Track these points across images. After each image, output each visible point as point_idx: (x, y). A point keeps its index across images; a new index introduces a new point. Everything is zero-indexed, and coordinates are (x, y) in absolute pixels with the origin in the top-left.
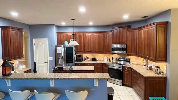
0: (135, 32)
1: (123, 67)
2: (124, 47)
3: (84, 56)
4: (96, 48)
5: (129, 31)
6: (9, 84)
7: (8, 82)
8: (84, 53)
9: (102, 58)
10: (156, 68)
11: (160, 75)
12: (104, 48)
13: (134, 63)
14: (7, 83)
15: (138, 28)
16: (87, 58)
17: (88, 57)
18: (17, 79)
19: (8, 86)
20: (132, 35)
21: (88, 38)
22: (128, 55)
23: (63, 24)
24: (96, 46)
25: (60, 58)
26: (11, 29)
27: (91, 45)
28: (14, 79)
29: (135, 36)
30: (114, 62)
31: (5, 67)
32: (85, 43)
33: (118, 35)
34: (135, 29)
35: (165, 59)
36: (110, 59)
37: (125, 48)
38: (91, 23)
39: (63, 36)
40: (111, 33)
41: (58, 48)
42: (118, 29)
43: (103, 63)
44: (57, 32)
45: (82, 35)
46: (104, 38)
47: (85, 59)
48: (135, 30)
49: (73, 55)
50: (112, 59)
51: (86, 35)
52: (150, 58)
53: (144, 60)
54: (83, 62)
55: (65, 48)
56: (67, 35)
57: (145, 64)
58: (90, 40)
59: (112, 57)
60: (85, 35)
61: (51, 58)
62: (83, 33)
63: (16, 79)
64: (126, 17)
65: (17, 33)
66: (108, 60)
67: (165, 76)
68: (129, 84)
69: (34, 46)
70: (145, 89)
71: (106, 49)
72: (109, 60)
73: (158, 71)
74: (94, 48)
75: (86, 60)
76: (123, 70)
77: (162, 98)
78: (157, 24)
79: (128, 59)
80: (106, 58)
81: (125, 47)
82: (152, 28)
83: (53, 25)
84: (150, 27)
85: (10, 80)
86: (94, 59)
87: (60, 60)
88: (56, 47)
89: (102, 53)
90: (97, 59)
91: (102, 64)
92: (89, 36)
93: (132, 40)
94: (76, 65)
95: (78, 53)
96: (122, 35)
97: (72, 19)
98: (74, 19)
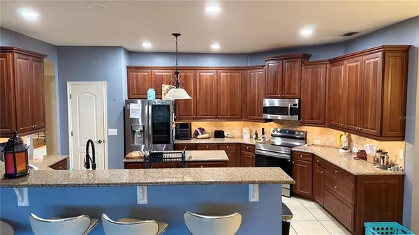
0: (322, 70)
1: (292, 151)
2: (294, 105)
3: (195, 126)
4: (225, 107)
5: (306, 67)
6: (23, 201)
7: (21, 194)
8: (194, 119)
9: (239, 132)
10: (378, 155)
11: (389, 172)
12: (243, 107)
13: (316, 142)
14: (19, 198)
15: (329, 60)
16: (202, 130)
17: (204, 128)
18: (51, 186)
19: (20, 204)
20: (315, 76)
21: (204, 82)
22: (303, 124)
23: (147, 46)
24: (225, 102)
25: (138, 131)
26: (15, 54)
27: (211, 100)
28: (43, 185)
29: (322, 80)
30: (267, 139)
31: (14, 153)
32: (198, 94)
33: (280, 76)
34: (322, 63)
35: (400, 133)
36: (257, 135)
37: (297, 107)
38: (215, 47)
39: (144, 78)
40: (261, 72)
41: (132, 106)
42: (281, 61)
43: (241, 144)
44: (127, 67)
45: (190, 74)
46: (245, 83)
47: (197, 134)
48: (321, 66)
49: (169, 123)
50: (263, 134)
51: (200, 75)
52: (364, 130)
53: (341, 135)
54: (193, 141)
55: (150, 107)
56: (153, 74)
57: (345, 145)
58: (211, 86)
59: (263, 129)
60: (198, 74)
61: (114, 132)
62: (193, 71)
63: (46, 185)
64: (307, 34)
65: (31, 66)
66: (251, 137)
67: (400, 173)
68: (308, 193)
69: (69, 101)
70: (355, 205)
71: (248, 109)
72: (254, 137)
73: (384, 162)
74: (220, 106)
75: (198, 137)
76: (291, 160)
77: (395, 225)
78: (386, 51)
79: (302, 134)
80: (246, 131)
81: (296, 105)
82: (372, 60)
83: (119, 48)
84: (364, 58)
85: (25, 190)
86: (219, 134)
87: (137, 136)
88: (128, 102)
89: (240, 119)
90: (225, 134)
91: (240, 147)
92: (208, 78)
93: (315, 88)
94: (176, 147)
95: (180, 119)
96: (290, 77)
97: (174, 35)
98: (179, 35)
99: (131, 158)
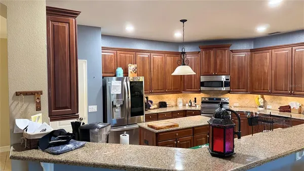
2: (226, 80)
8: (150, 93)
9: (175, 102)
13: (235, 104)
16: (152, 102)
20: (240, 60)
22: (232, 93)
23: (130, 29)
24: (170, 79)
33: (212, 59)
34: (245, 51)
36: (191, 103)
40: (197, 56)
41: (113, 83)
50: (195, 102)
51: (153, 58)
55: (129, 84)
56: (118, 54)
59: (195, 99)
61: (94, 108)
62: (149, 54)
66: (184, 105)
71: (186, 84)
75: (151, 108)
79: (227, 100)
80: (180, 100)
81: (228, 80)
90: (167, 105)
97: (181, 21)
98: (186, 21)
99: (162, 128)
